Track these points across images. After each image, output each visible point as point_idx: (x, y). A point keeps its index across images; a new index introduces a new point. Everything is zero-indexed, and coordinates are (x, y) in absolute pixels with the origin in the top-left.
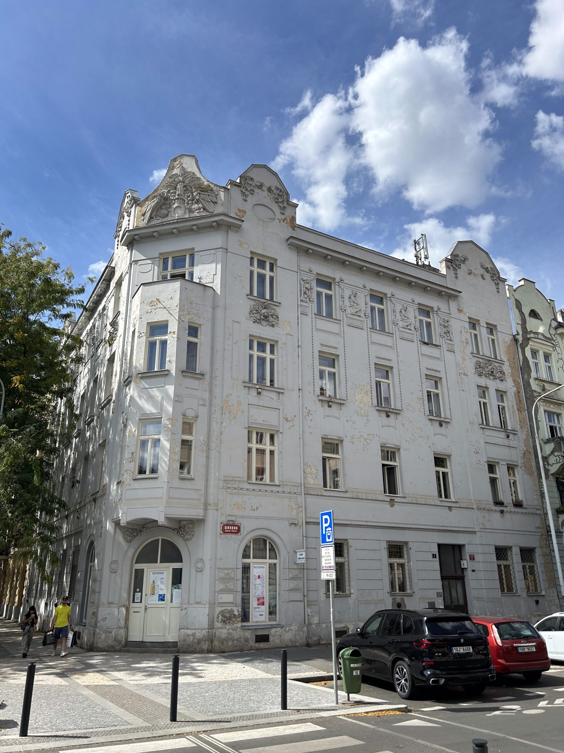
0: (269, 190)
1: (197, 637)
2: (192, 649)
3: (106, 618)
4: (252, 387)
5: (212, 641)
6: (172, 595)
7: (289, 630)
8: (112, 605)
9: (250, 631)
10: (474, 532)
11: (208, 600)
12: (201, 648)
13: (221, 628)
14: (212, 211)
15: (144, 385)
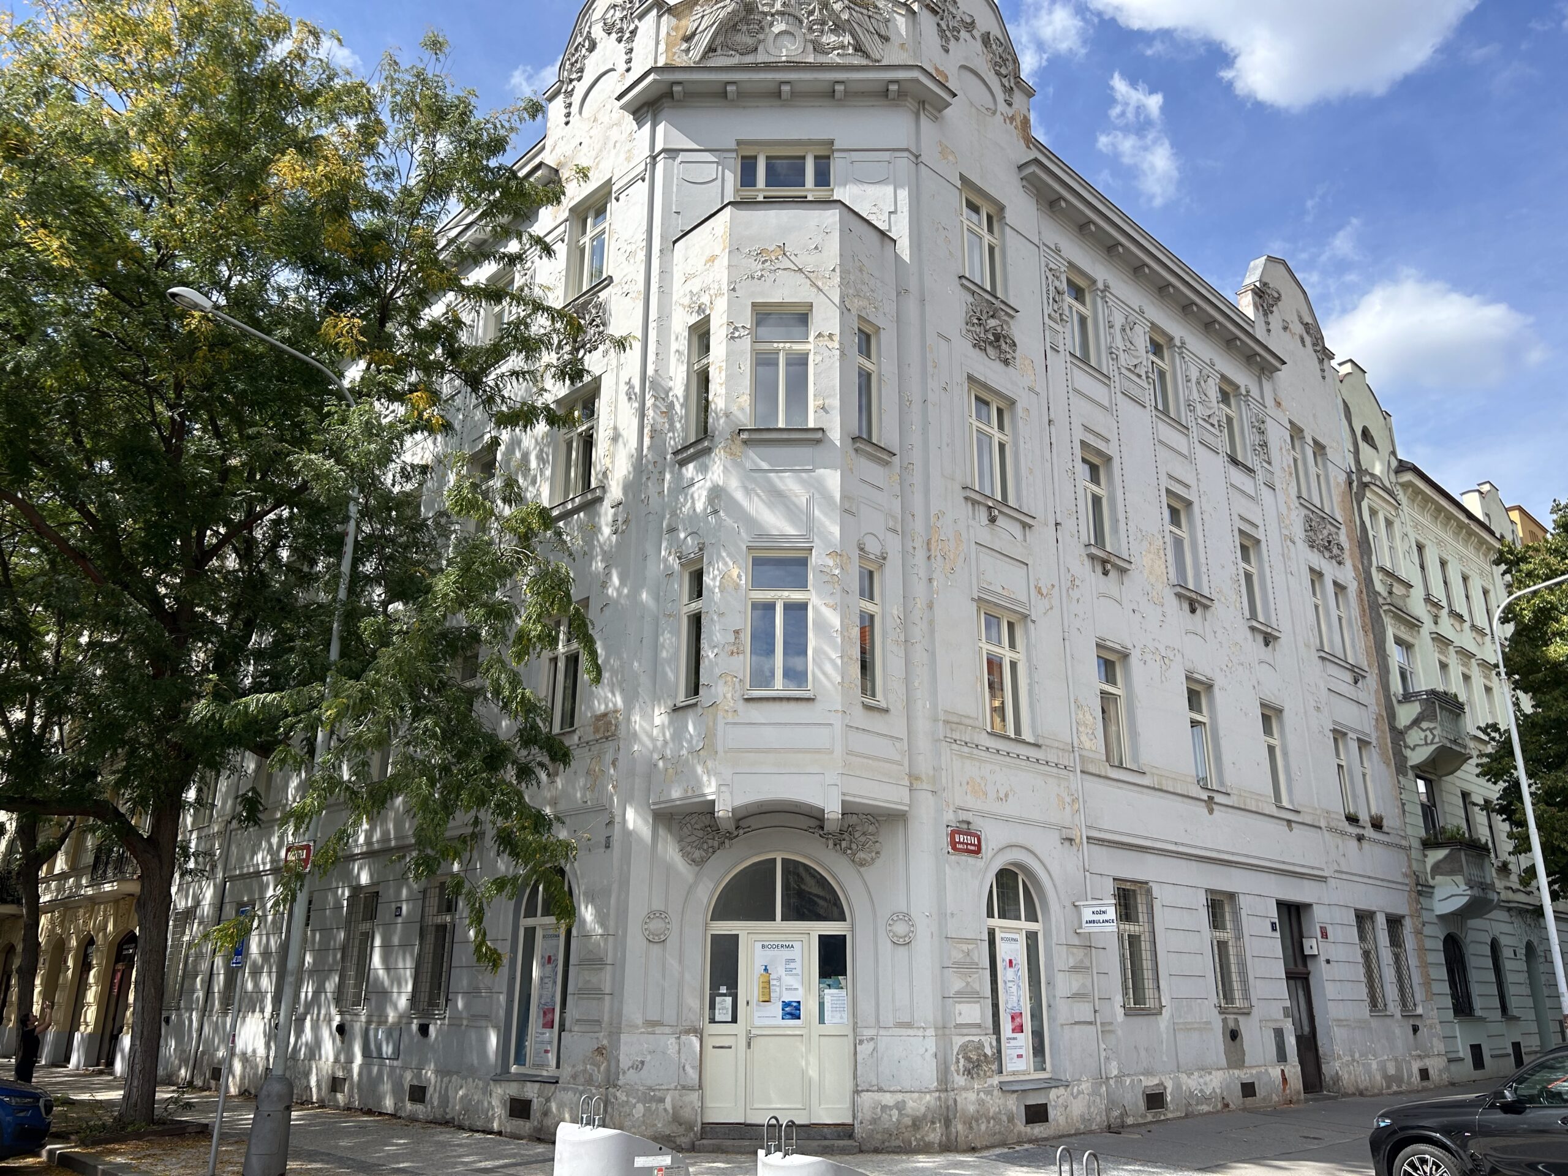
0: (986, 39)
1: (909, 1111)
2: (898, 1143)
3: (643, 1063)
4: (979, 503)
5: (948, 1123)
6: (821, 1005)
7: (1079, 1093)
8: (658, 1030)
9: (1015, 1096)
10: (1323, 879)
11: (931, 1018)
12: (922, 1139)
13: (965, 1089)
14: (878, 57)
15: (754, 462)
